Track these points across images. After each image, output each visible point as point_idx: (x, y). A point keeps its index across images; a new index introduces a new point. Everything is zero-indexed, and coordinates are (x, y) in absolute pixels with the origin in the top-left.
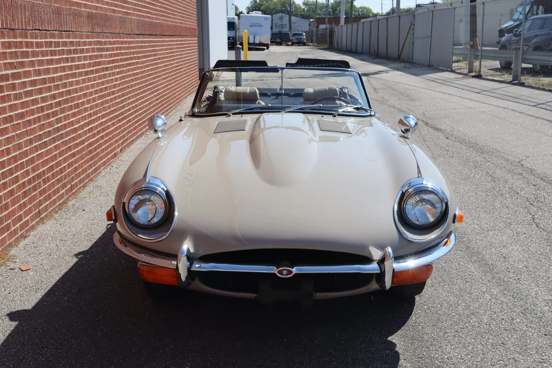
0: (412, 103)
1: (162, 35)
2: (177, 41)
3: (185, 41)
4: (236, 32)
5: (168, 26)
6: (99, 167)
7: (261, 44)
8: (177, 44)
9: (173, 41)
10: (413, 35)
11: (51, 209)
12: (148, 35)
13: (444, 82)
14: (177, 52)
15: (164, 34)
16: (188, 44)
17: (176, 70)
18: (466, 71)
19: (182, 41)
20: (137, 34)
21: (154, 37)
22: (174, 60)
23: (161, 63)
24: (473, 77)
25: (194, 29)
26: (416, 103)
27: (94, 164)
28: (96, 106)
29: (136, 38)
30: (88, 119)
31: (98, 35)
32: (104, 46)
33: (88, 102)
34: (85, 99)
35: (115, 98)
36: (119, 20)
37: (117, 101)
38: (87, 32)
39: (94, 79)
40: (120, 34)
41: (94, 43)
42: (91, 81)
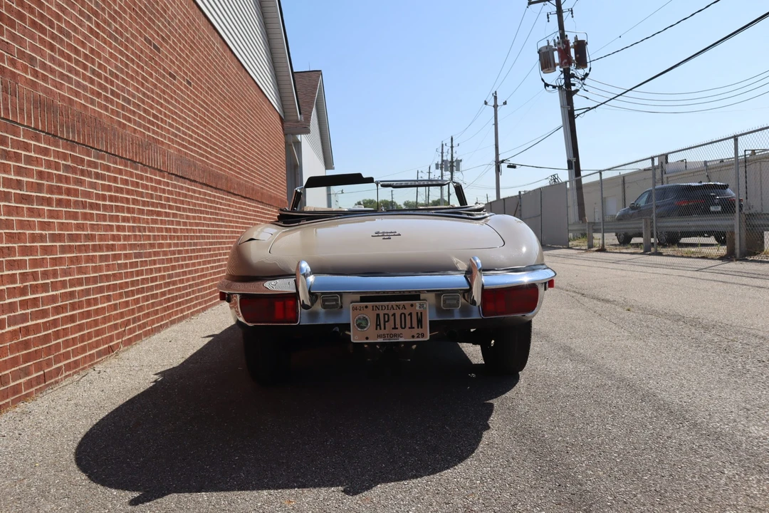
1: (230, 192)
2: (255, 207)
3: (269, 211)
5: (239, 184)
6: (58, 371)
8: (254, 211)
9: (249, 206)
12: (201, 183)
14: (255, 220)
15: (232, 191)
16: (273, 215)
19: (263, 209)
20: (176, 175)
21: (214, 190)
23: (226, 226)
25: (282, 201)
27: (39, 367)
28: (55, 262)
29: (175, 180)
30: (22, 282)
31: (72, 144)
32: (89, 169)
33: (25, 251)
34: (14, 245)
35: (116, 257)
36: (133, 141)
37: (119, 262)
38: (34, 129)
39: (52, 214)
40: (135, 162)
41: (57, 154)
42: (39, 216)
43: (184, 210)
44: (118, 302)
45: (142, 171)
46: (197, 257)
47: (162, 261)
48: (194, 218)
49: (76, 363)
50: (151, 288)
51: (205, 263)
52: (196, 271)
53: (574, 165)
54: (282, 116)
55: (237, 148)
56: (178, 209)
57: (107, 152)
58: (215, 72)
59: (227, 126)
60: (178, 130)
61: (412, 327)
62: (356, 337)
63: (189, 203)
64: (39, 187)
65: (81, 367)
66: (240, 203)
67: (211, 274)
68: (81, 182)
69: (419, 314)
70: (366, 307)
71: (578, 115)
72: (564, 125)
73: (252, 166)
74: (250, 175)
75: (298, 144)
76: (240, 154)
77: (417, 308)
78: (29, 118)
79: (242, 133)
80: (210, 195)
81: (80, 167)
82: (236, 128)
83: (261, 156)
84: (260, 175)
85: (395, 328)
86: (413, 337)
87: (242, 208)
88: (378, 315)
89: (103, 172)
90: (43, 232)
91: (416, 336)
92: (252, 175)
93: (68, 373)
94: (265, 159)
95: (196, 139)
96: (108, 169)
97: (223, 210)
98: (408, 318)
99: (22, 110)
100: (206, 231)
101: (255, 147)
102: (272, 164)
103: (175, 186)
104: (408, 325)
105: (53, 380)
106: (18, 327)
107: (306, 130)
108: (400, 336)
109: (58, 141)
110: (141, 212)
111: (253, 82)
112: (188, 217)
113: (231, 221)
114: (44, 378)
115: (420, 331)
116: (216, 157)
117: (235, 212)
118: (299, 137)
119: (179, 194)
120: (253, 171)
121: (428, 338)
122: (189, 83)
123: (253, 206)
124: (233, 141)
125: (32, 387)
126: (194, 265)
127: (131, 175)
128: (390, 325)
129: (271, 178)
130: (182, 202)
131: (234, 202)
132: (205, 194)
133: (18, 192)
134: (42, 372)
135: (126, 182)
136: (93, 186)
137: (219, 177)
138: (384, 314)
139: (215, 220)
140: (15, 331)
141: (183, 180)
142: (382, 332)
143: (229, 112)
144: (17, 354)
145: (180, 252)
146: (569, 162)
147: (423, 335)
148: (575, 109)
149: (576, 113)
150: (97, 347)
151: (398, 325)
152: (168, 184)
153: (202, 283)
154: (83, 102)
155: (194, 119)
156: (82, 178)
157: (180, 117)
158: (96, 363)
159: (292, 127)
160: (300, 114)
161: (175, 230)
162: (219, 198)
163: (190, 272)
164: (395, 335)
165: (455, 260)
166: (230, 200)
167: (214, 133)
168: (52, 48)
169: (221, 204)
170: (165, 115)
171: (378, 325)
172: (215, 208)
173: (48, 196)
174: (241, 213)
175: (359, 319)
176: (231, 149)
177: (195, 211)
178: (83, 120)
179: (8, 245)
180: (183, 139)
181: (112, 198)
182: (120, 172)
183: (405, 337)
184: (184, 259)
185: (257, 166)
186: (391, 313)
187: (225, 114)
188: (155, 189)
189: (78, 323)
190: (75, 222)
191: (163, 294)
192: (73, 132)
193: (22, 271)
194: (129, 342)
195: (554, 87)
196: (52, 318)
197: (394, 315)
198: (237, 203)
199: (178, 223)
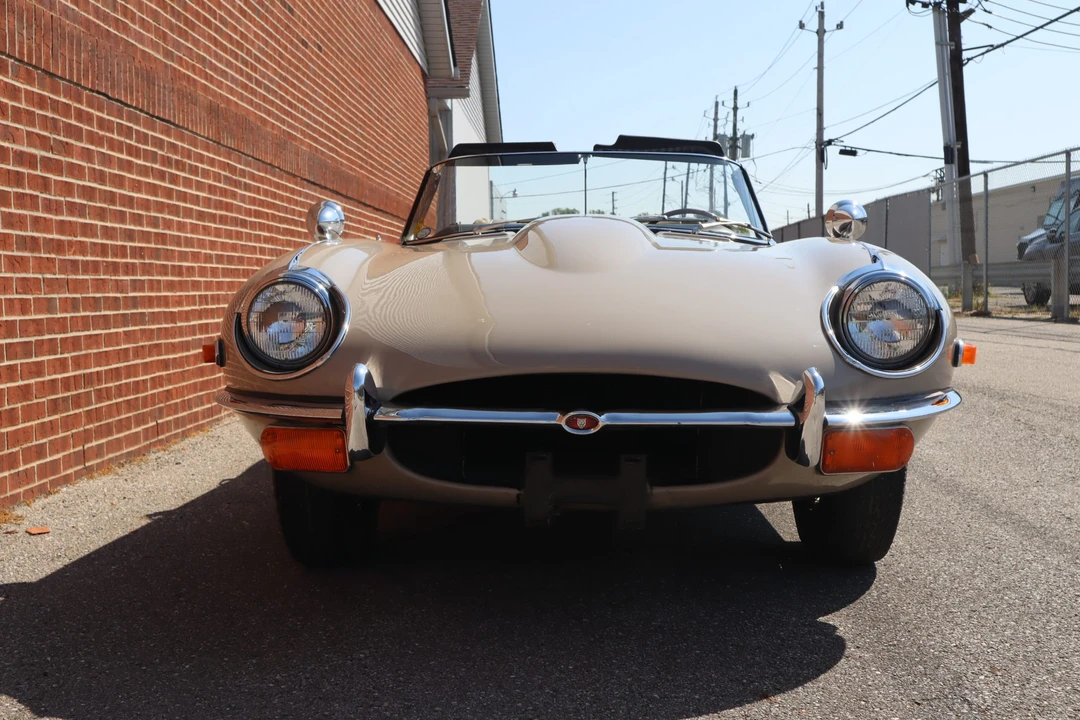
5: (372, 190)
8: (389, 231)
11: (111, 456)
12: (330, 190)
15: (363, 200)
20: (307, 181)
24: (973, 315)
27: (208, 399)
28: (219, 286)
29: (307, 188)
30: (199, 305)
31: (230, 151)
32: (240, 179)
33: (201, 271)
34: (195, 265)
36: (272, 139)
38: (207, 138)
39: (217, 233)
40: (273, 167)
41: (220, 165)
42: (209, 234)
45: (279, 177)
53: (957, 153)
54: (426, 72)
55: (369, 134)
57: (252, 157)
59: (358, 102)
60: (310, 117)
66: (372, 219)
68: (234, 195)
71: (969, 60)
72: (941, 81)
73: (386, 160)
74: (383, 173)
75: (447, 114)
76: (372, 143)
78: (204, 127)
79: (375, 109)
81: (234, 177)
82: (368, 102)
83: (397, 142)
87: (374, 227)
89: (249, 182)
90: (211, 252)
92: (386, 175)
94: (402, 146)
95: (326, 128)
96: (253, 177)
99: (200, 119)
101: (390, 129)
102: (411, 154)
107: (462, 92)
109: (221, 149)
111: (388, 23)
114: (212, 412)
116: (346, 150)
118: (448, 102)
120: (386, 168)
122: (320, 48)
123: (384, 223)
125: (205, 418)
127: (271, 183)
129: (410, 177)
131: (365, 216)
133: (197, 208)
134: (211, 406)
135: (266, 193)
136: (242, 198)
137: (349, 179)
141: (315, 187)
143: (361, 80)
144: (197, 381)
146: (948, 150)
148: (964, 47)
149: (965, 55)
152: (300, 193)
154: (236, 100)
155: (325, 99)
156: (235, 189)
157: (311, 99)
159: (440, 86)
160: (455, 65)
166: (360, 215)
168: (215, 42)
170: (298, 99)
173: (214, 212)
176: (362, 136)
178: (237, 121)
179: (191, 264)
180: (315, 130)
181: (257, 214)
182: (262, 180)
185: (393, 159)
187: (357, 84)
188: (289, 201)
190: (231, 241)
192: (231, 137)
193: (199, 293)
195: (925, 5)
198: (368, 218)
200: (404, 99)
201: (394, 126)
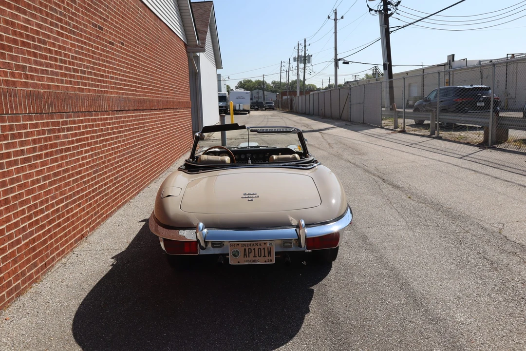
0: (363, 158)
1: (152, 109)
2: (169, 113)
3: (178, 112)
4: (227, 103)
5: (158, 101)
6: (53, 259)
7: (244, 110)
8: (168, 116)
9: (165, 113)
10: (350, 101)
12: (132, 110)
13: (379, 137)
14: (169, 122)
16: (181, 114)
17: (168, 137)
18: (392, 127)
19: (174, 112)
20: (117, 111)
21: (142, 111)
22: (166, 128)
23: (150, 133)
24: (400, 132)
25: (187, 102)
26: (366, 157)
27: (42, 260)
28: (47, 193)
29: (116, 114)
30: (28, 212)
31: (51, 115)
32: (62, 127)
33: (29, 192)
34: (23, 191)
35: (82, 178)
36: (88, 98)
37: (84, 180)
38: (28, 114)
39: (43, 164)
40: (90, 112)
41: (44, 125)
42: (36, 168)
43: (123, 132)
44: (85, 205)
45: (95, 116)
46: (132, 160)
47: (111, 170)
48: (129, 135)
49: (63, 251)
50: (105, 190)
51: (137, 162)
52: (132, 170)
54: (186, 43)
55: (156, 77)
56: (119, 132)
57: (73, 112)
58: (139, 29)
59: (149, 64)
60: (117, 79)
61: (265, 256)
62: (232, 262)
63: (125, 126)
64: (34, 150)
65: (66, 252)
66: (159, 114)
67: (141, 168)
68: (58, 137)
69: (269, 249)
70: (238, 245)
71: (392, 32)
72: (382, 38)
75: (197, 58)
76: (158, 80)
77: (268, 245)
78: (25, 108)
79: (159, 65)
80: (139, 116)
81: (57, 127)
82: (155, 63)
83: (172, 76)
84: (171, 90)
85: (255, 257)
86: (266, 261)
87: (160, 117)
88: (245, 249)
89: (71, 126)
90: (38, 177)
91: (267, 261)
92: (166, 92)
93: (59, 258)
94: (175, 77)
95: (129, 81)
96: (74, 122)
97: (148, 122)
98: (263, 251)
99: (20, 104)
100: (137, 141)
101: (167, 72)
102: (180, 79)
103: (116, 118)
104: (263, 255)
105: (50, 265)
106: (28, 240)
107: (203, 50)
108: (258, 261)
109: (43, 116)
110: (96, 143)
112: (125, 136)
113: (153, 129)
114: (46, 265)
115: (270, 258)
116: (142, 88)
117: (156, 121)
118: (198, 54)
119: (119, 123)
120: (167, 89)
121: (274, 262)
122: (123, 44)
123: (167, 113)
124: (153, 73)
125: (39, 273)
126: (130, 166)
127: (88, 121)
128: (252, 255)
130: (121, 127)
131: (155, 114)
132: (136, 116)
133: (22, 157)
134: (44, 263)
135: (85, 127)
136: (66, 137)
137: (144, 101)
138: (249, 249)
139: (143, 131)
140: (27, 243)
141: (121, 112)
142: (248, 259)
143: (150, 54)
144: (29, 256)
145: (121, 161)
146: (385, 65)
147: (271, 261)
148: (390, 27)
149: (390, 30)
150: (74, 238)
151: (257, 255)
152: (112, 118)
153: (136, 176)
154: (56, 84)
155: (127, 68)
156: (59, 134)
157: (117, 70)
158: (75, 247)
159: (192, 49)
160: (198, 40)
161: (118, 147)
162: (145, 115)
163: (128, 171)
164: (255, 261)
165: (291, 218)
166: (152, 114)
167: (140, 72)
168: (35, 55)
169: (146, 119)
170: (108, 72)
171: (245, 255)
172: (143, 123)
173: (39, 153)
174: (160, 120)
175: (234, 251)
177: (130, 130)
178: (57, 97)
179: (19, 192)
180: (120, 84)
181: (78, 141)
182: (82, 121)
183: (261, 261)
184: (124, 164)
185: (170, 84)
186: (252, 248)
187: (147, 56)
188: (104, 125)
189: (62, 226)
190: (56, 164)
191: (112, 191)
192: (52, 107)
193: (28, 205)
194: (93, 229)
195: (376, 11)
196: (47, 228)
197: (254, 249)
198: (157, 114)
199: (120, 142)
200: (175, 57)
201: (170, 70)
